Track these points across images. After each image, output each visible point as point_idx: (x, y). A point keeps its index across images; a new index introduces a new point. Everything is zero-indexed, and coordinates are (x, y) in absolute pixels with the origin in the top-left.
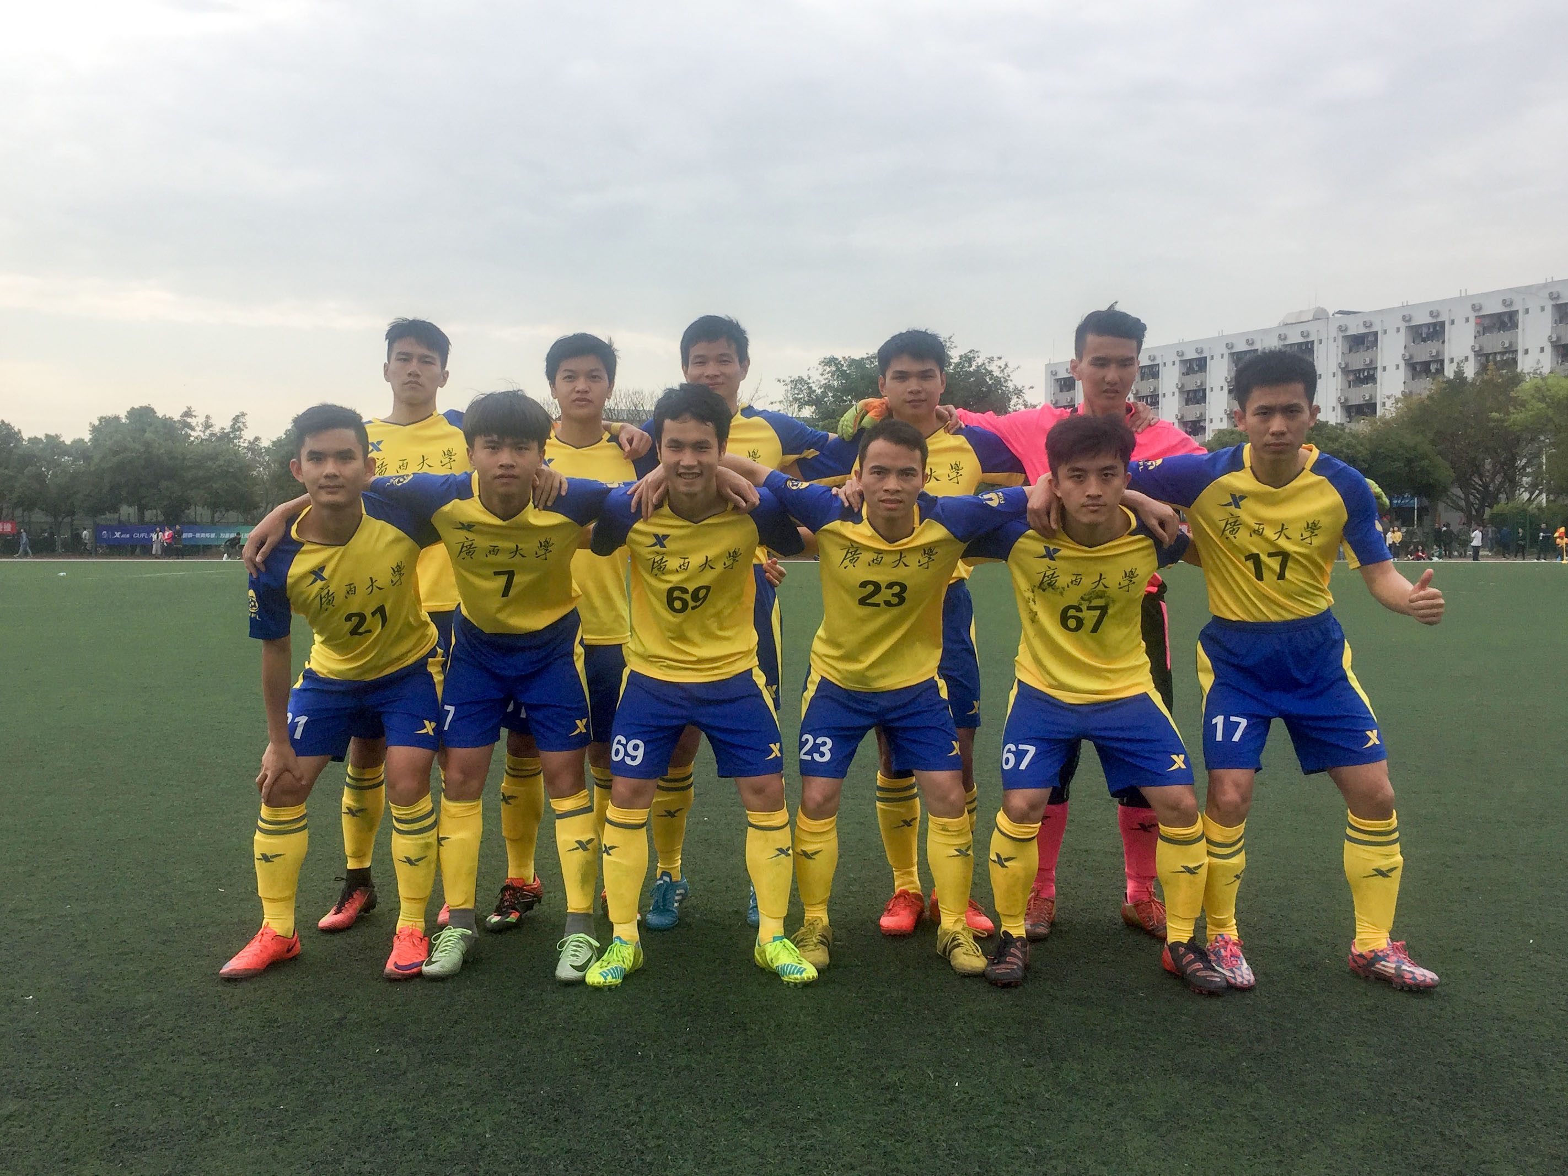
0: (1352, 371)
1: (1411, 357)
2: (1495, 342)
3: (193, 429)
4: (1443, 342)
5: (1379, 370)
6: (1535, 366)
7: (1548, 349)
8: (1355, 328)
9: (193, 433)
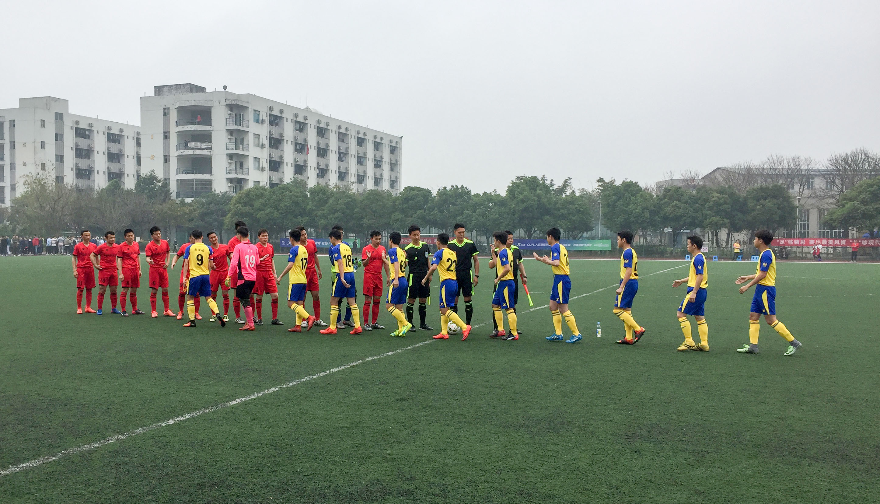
3: (549, 186)
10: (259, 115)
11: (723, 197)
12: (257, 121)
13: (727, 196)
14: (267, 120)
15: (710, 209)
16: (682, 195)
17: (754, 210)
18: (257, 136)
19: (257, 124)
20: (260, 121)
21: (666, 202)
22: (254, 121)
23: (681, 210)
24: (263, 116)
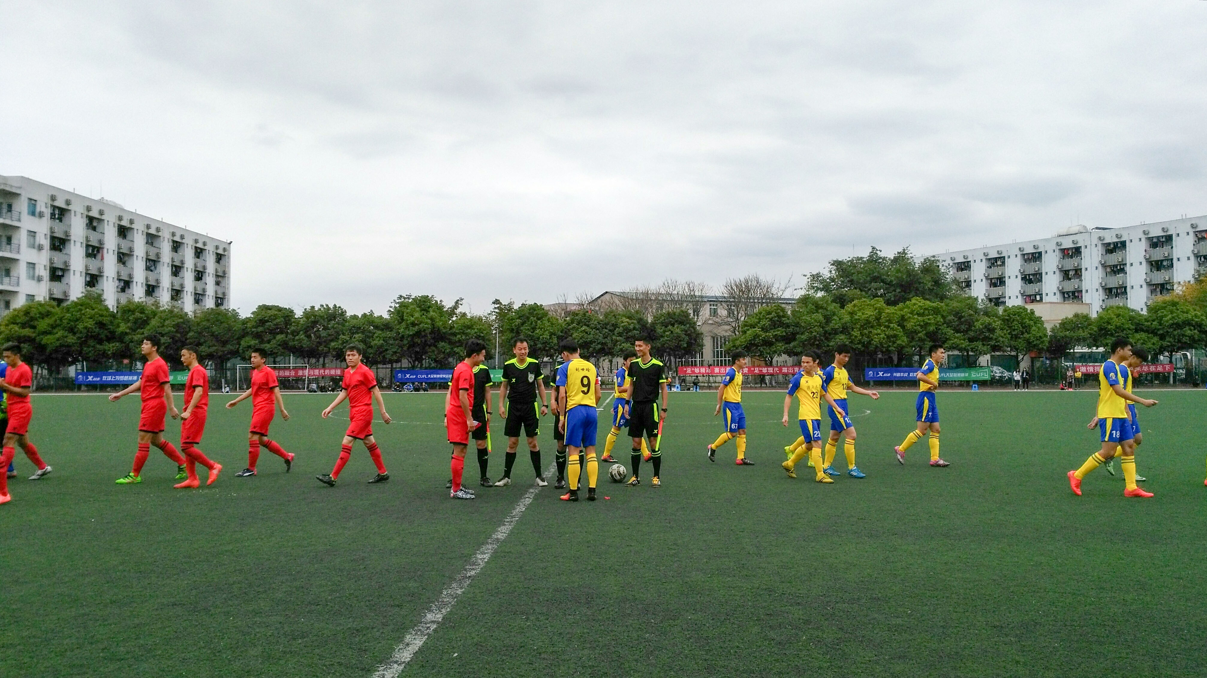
0: (1109, 266)
1: (1150, 257)
4: (1172, 248)
5: (1128, 265)
8: (1110, 238)
10: (35, 205)
11: (632, 323)
12: (33, 214)
13: (635, 321)
14: (47, 212)
15: (620, 335)
16: (590, 319)
17: (662, 336)
18: (32, 234)
19: (32, 217)
20: (37, 214)
21: (574, 327)
22: (29, 214)
24: (43, 207)
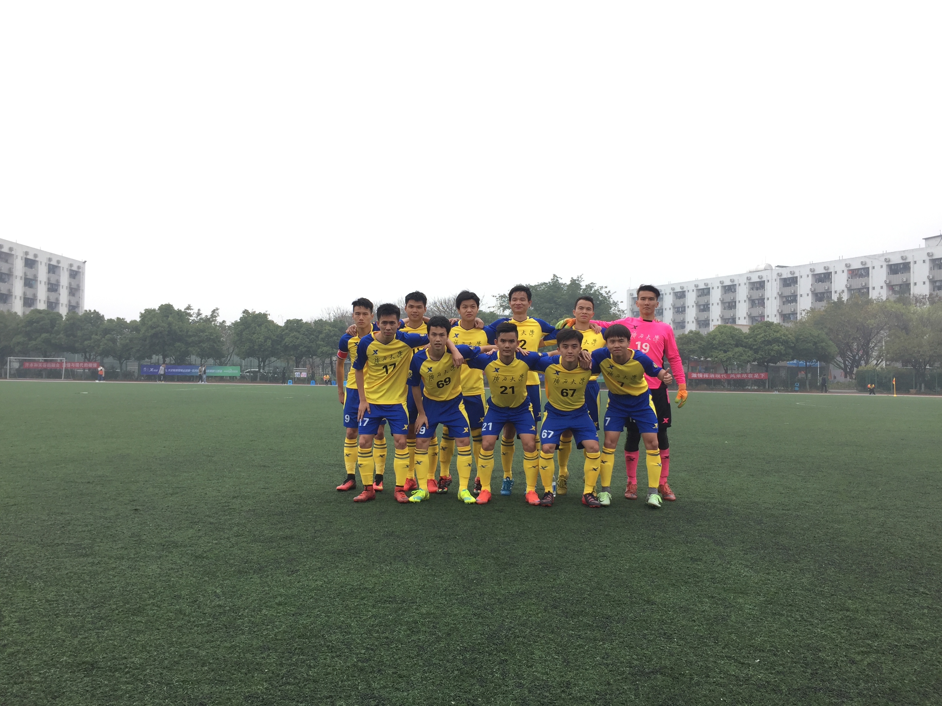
0: (784, 296)
1: (815, 290)
2: (858, 283)
3: (191, 316)
4: (831, 283)
5: (799, 296)
6: (878, 296)
7: (885, 287)
8: (786, 274)
9: (191, 318)
23: (299, 340)
